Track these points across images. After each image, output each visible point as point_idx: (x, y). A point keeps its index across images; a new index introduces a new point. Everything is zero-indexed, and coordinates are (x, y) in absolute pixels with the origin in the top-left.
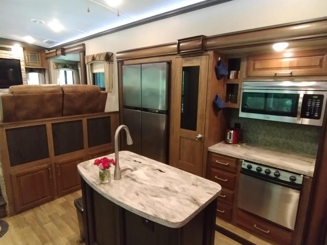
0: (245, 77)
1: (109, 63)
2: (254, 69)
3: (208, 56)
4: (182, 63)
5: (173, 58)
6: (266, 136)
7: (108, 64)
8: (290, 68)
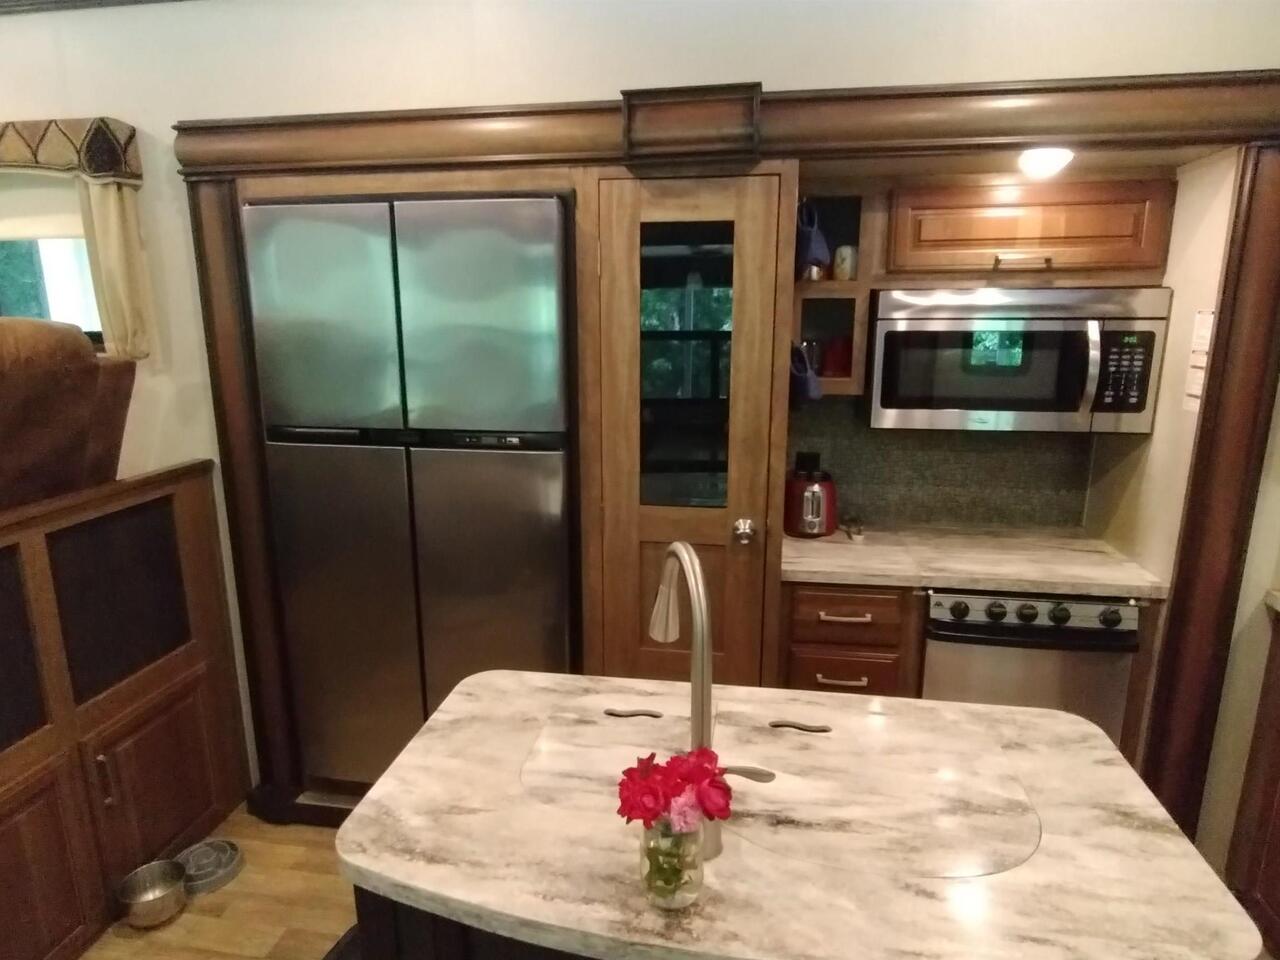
0: (882, 272)
1: (120, 186)
2: (919, 242)
3: (777, 178)
4: (637, 205)
5: (584, 181)
6: (916, 488)
7: (113, 189)
8: (1045, 240)
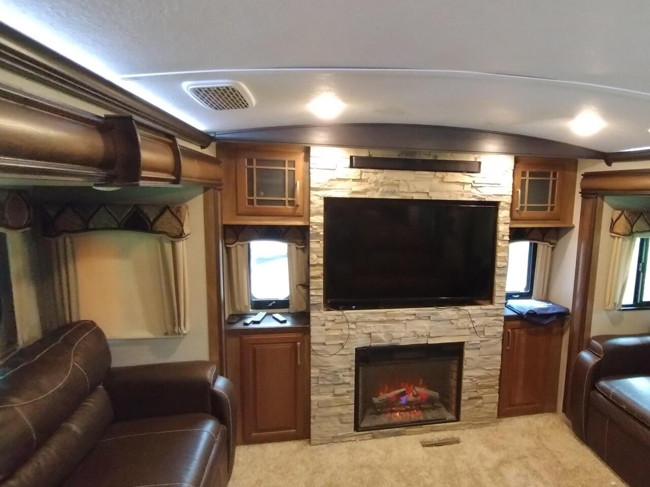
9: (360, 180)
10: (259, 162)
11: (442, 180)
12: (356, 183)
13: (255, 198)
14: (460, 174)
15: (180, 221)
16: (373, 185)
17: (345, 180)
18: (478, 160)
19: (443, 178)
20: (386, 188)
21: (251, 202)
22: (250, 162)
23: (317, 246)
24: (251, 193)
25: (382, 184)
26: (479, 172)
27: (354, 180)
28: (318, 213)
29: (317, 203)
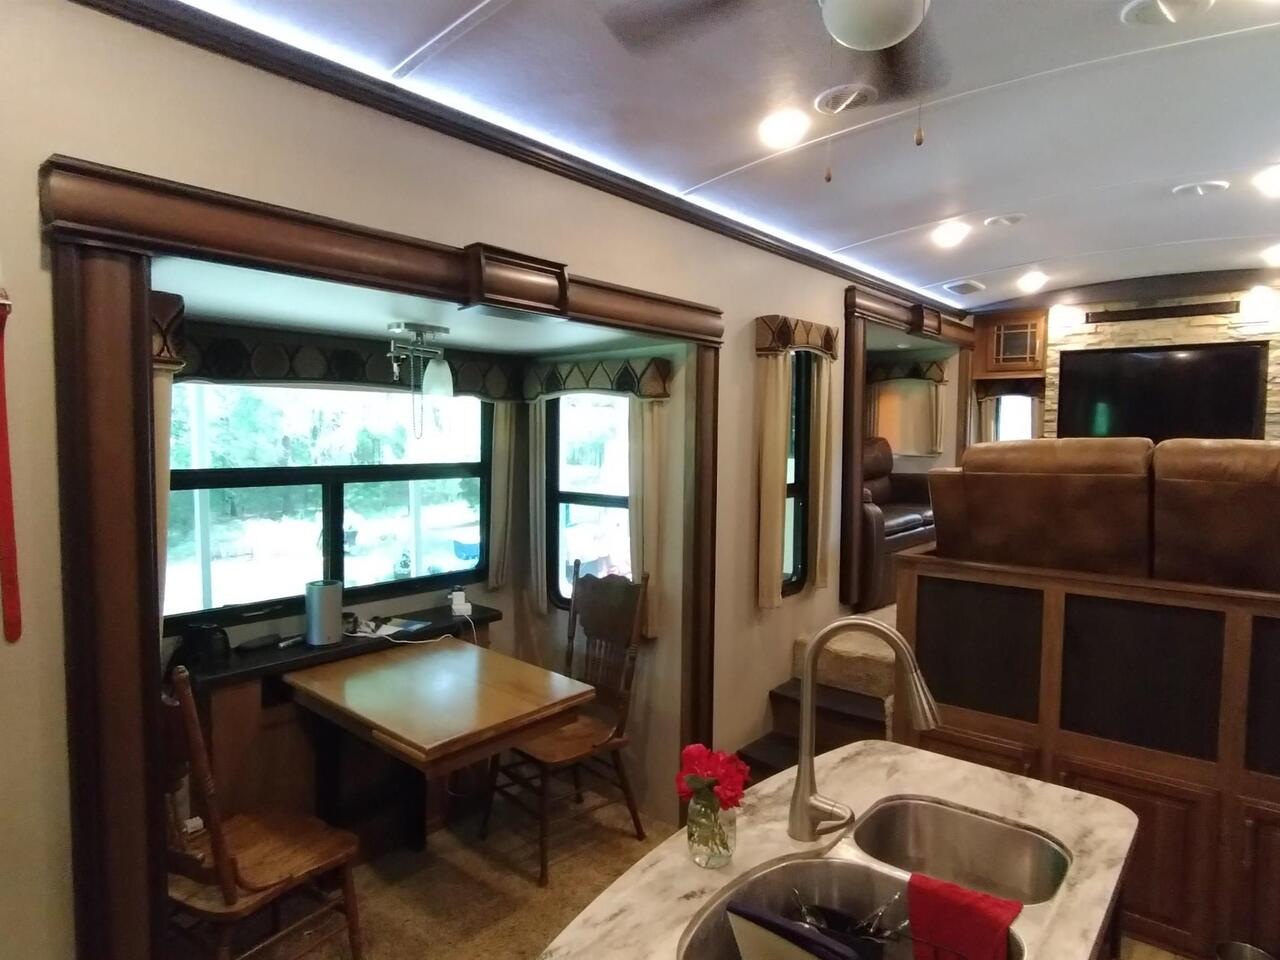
9: (1096, 333)
10: (1007, 328)
11: (1189, 325)
12: (1090, 336)
13: (1001, 357)
14: (1212, 317)
15: (941, 370)
16: (1109, 337)
17: (1080, 334)
18: (1235, 300)
19: (1189, 322)
20: (1122, 338)
21: (998, 360)
22: (999, 329)
23: (1052, 394)
24: (998, 354)
25: (1119, 335)
26: (1237, 311)
27: (1090, 334)
28: (1054, 365)
29: (1053, 356)
